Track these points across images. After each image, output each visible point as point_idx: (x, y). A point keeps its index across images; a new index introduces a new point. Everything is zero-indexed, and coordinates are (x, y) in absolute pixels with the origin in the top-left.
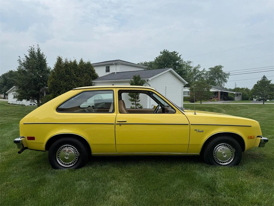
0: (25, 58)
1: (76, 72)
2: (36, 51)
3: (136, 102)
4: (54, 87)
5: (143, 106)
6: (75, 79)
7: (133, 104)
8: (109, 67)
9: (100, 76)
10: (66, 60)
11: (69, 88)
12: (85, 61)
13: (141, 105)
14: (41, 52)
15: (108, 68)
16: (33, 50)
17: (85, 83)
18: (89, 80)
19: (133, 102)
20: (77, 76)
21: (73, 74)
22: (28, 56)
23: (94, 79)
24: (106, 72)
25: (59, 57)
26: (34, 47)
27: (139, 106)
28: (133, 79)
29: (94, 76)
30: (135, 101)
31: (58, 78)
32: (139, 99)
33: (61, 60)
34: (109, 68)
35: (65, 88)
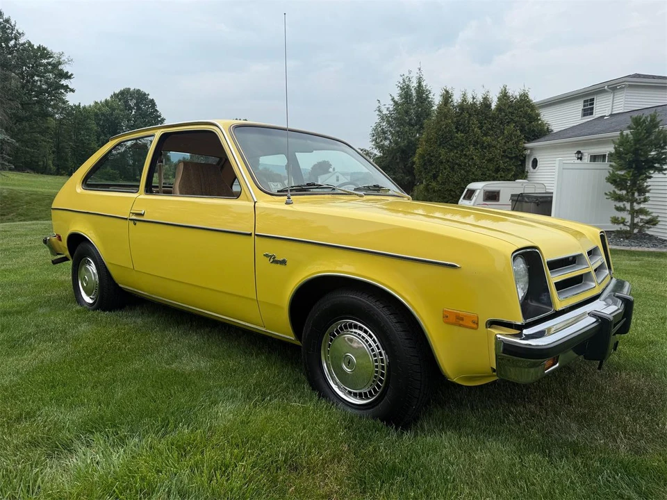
0: (392, 103)
1: (485, 123)
2: (414, 84)
3: (635, 204)
4: (425, 164)
5: (659, 219)
6: (477, 143)
7: (618, 209)
8: (593, 100)
9: (555, 131)
10: (464, 95)
11: (460, 165)
12: (515, 92)
13: (654, 215)
14: (424, 84)
15: (591, 104)
16: (407, 83)
17: (504, 152)
18: (517, 143)
19: (621, 204)
20: (486, 134)
21: (473, 130)
22: (397, 98)
23: (533, 140)
24: (584, 115)
25: (446, 91)
26: (411, 75)
27: (641, 217)
28: (629, 128)
29: (533, 131)
30: (632, 201)
31: (436, 142)
32: (647, 195)
33: (450, 97)
34: (593, 104)
35: (450, 167)
